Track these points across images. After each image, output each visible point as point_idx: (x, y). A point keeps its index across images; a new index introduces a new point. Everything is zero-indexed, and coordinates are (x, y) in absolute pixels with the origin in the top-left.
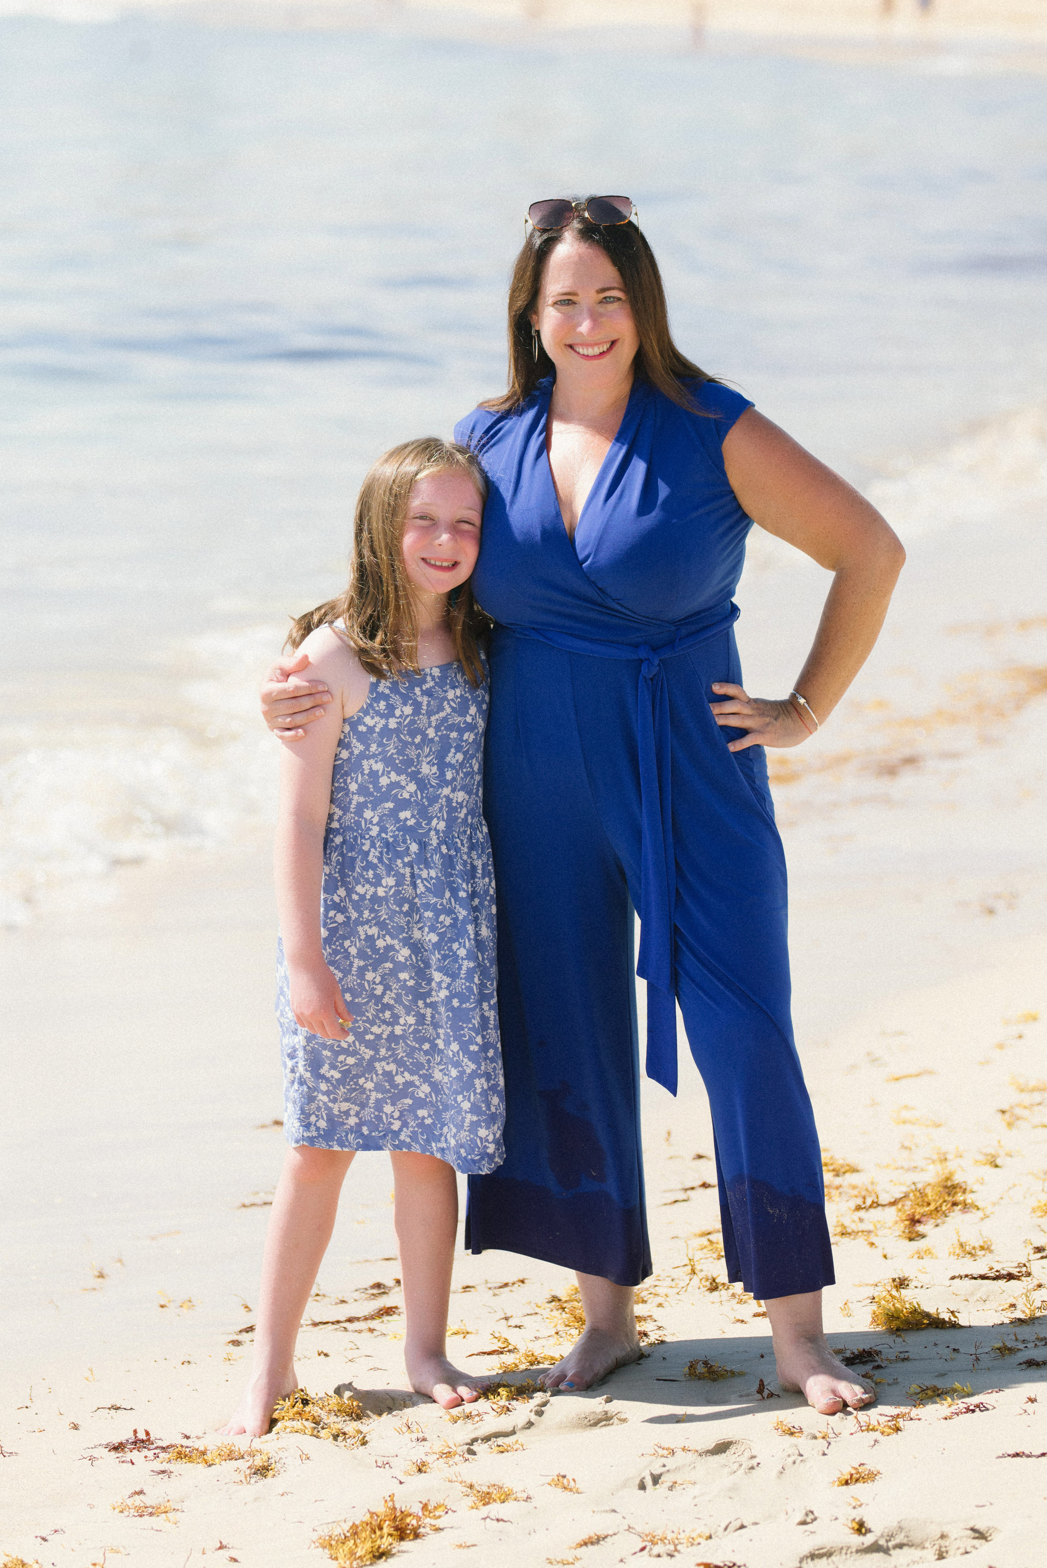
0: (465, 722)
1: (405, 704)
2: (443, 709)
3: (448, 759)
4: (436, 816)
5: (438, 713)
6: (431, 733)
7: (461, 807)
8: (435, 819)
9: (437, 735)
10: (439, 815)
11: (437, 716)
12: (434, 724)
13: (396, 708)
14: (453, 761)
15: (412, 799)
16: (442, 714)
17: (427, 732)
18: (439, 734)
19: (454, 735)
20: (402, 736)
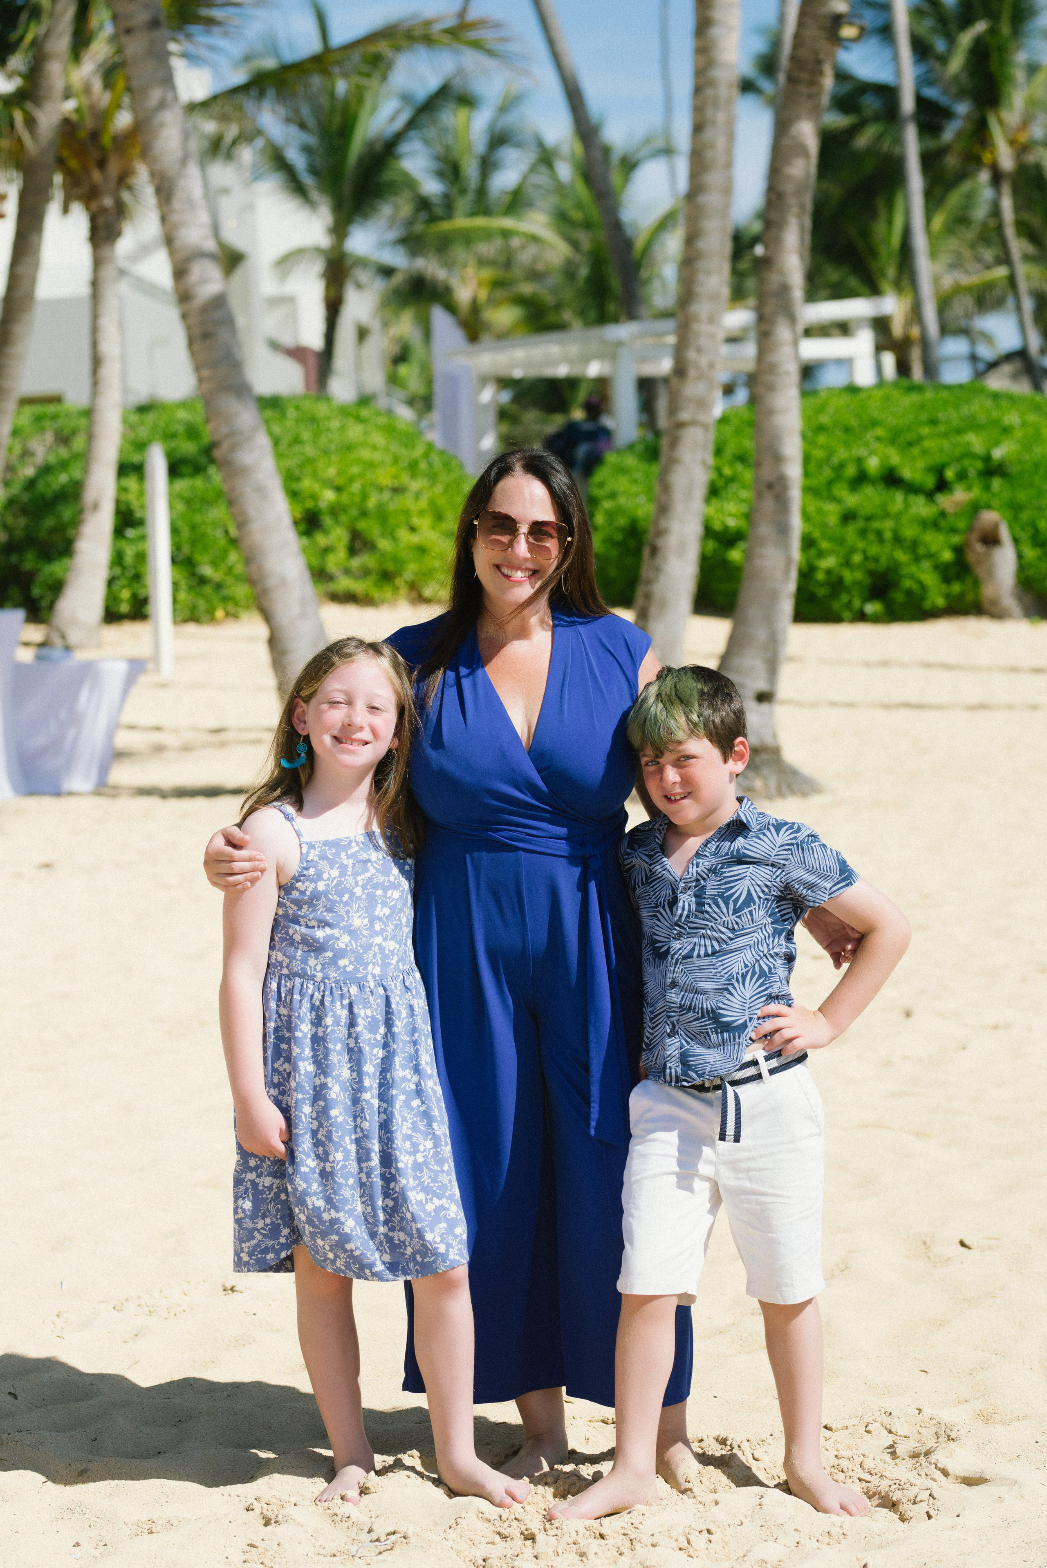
0: (389, 881)
1: (332, 868)
2: (367, 870)
3: (376, 913)
4: (371, 962)
5: (363, 874)
6: (358, 891)
7: (393, 955)
8: (371, 965)
9: (364, 893)
10: (373, 961)
11: (363, 877)
12: (360, 883)
13: (323, 873)
14: (381, 915)
15: (348, 948)
16: (368, 875)
17: (354, 891)
18: (366, 892)
19: (379, 892)
20: (330, 896)
